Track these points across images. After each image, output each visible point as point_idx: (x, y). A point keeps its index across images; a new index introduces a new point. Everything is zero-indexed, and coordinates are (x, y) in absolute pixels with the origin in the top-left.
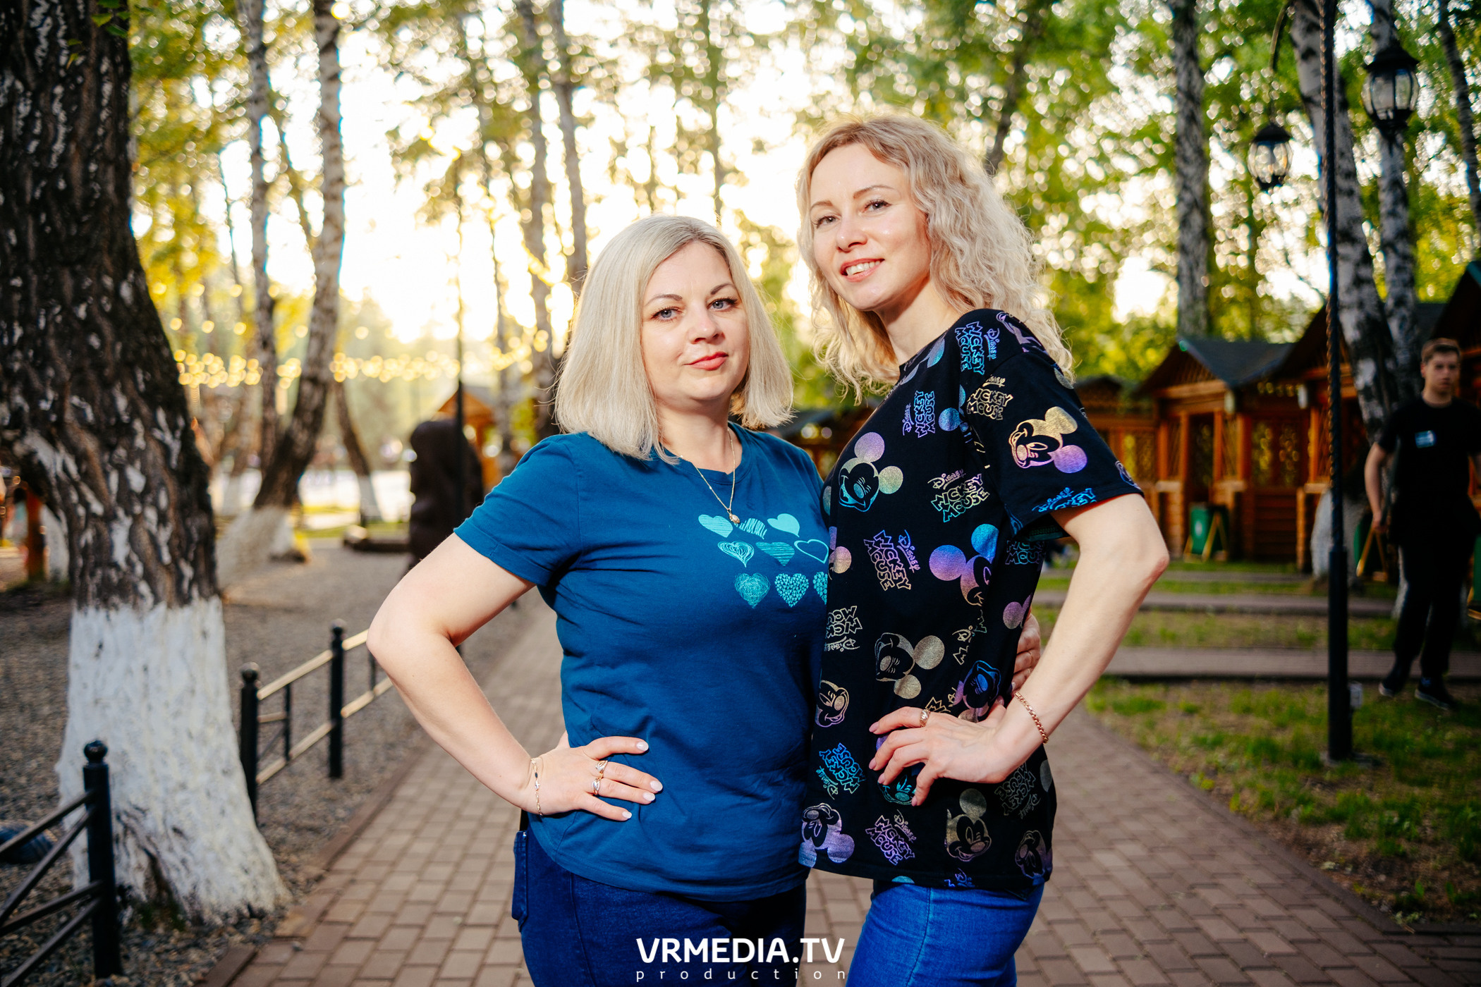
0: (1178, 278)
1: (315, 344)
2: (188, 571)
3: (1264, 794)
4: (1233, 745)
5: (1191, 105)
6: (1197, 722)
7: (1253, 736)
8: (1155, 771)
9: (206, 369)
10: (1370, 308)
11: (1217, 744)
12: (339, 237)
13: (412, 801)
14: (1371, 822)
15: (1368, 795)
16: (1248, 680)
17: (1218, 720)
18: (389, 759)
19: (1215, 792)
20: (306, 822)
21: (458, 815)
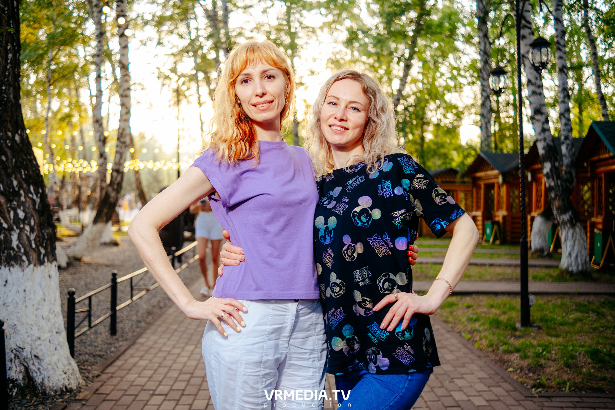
0: (481, 127)
1: (118, 156)
2: (43, 251)
3: (490, 341)
4: (482, 321)
5: (486, 57)
6: (470, 311)
7: (492, 316)
8: (448, 332)
9: (81, 165)
10: (549, 141)
11: (477, 320)
12: (128, 113)
13: (142, 344)
14: (531, 353)
15: (532, 341)
16: (496, 294)
17: (479, 311)
18: (137, 327)
19: (472, 340)
20: (98, 353)
21: (160, 350)
